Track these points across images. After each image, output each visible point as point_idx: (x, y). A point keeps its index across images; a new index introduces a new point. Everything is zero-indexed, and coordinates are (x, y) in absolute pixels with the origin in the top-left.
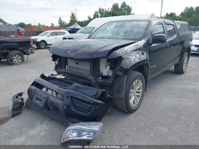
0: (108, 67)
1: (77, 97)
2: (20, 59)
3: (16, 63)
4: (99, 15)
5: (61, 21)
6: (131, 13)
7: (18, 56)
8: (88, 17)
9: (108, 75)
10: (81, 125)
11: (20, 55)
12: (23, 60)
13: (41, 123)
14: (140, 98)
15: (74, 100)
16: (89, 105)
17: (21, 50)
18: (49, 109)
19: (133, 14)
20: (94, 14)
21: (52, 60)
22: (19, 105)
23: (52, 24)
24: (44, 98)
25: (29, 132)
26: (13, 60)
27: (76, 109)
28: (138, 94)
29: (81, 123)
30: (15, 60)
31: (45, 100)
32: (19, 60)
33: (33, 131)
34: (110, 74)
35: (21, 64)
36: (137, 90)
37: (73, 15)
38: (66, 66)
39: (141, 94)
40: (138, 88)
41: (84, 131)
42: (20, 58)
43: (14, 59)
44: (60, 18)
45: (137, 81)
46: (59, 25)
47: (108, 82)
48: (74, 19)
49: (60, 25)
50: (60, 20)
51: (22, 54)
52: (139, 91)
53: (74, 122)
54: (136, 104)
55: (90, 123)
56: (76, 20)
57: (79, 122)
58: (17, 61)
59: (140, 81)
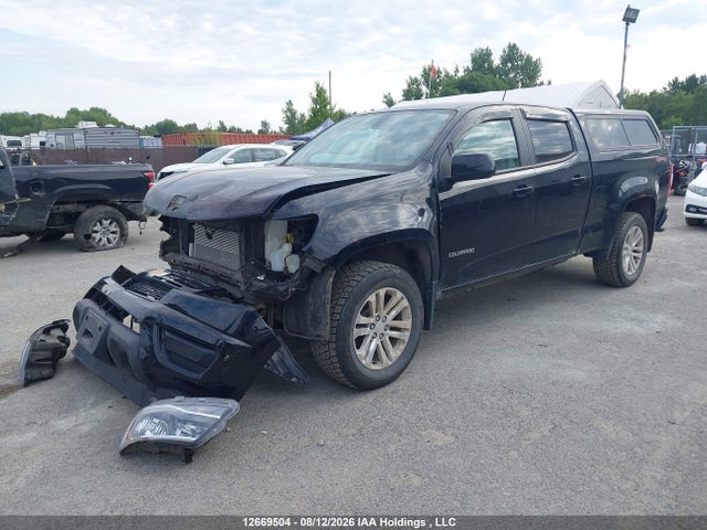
0: (287, 248)
1: (185, 331)
2: (114, 233)
3: (101, 244)
4: (424, 89)
5: (293, 113)
6: (538, 82)
7: (109, 222)
8: (386, 97)
9: (286, 268)
10: (179, 403)
11: (114, 220)
12: (123, 235)
13: (95, 404)
14: (402, 347)
15: (167, 334)
16: (205, 351)
17: (119, 204)
18: (112, 363)
19: (546, 83)
20: (405, 87)
21: (162, 229)
22: (48, 354)
23: (265, 124)
24: (100, 328)
25: (52, 422)
26: (94, 235)
27: (171, 361)
28: (395, 334)
29: (177, 398)
30: (97, 236)
31: (100, 334)
32: (111, 236)
33: (62, 422)
34: (293, 268)
35: (117, 247)
36: (389, 321)
37: (320, 92)
38: (191, 245)
39: (408, 334)
40: (394, 313)
41: (185, 422)
42: (115, 229)
43: (96, 232)
44: (290, 103)
45: (382, 292)
46: (285, 127)
47: (281, 289)
48: (325, 107)
49: (288, 129)
50: (289, 109)
51: (123, 219)
52: (397, 324)
53: (162, 397)
54: (385, 365)
55: (201, 399)
56: (331, 109)
57: (173, 397)
58: (104, 239)
59: (399, 295)
